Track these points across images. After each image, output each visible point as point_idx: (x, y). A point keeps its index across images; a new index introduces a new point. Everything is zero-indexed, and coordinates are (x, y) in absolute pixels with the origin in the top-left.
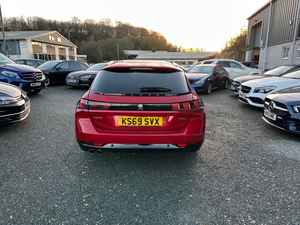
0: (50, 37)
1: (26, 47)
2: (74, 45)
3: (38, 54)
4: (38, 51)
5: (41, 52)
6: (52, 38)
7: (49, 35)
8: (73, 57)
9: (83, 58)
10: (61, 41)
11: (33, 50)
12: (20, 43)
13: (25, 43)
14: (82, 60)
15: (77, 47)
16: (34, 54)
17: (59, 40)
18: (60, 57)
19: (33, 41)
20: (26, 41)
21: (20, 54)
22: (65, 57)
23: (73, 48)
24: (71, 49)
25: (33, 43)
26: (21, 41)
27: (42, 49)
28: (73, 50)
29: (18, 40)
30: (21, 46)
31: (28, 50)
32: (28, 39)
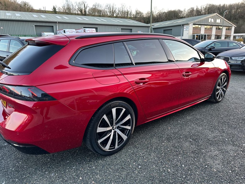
0: (210, 19)
1: (188, 29)
2: (233, 25)
3: (196, 34)
4: (197, 33)
5: (199, 33)
6: (211, 20)
7: (209, 18)
8: (229, 36)
9: (241, 36)
10: (219, 22)
11: (193, 32)
12: (184, 27)
13: (187, 27)
14: (240, 38)
15: (236, 26)
16: (193, 35)
17: (218, 21)
18: (216, 36)
19: (194, 24)
20: (188, 25)
21: (183, 36)
22: (220, 36)
23: (231, 27)
24: (229, 29)
25: (194, 26)
26: (185, 25)
27: (200, 30)
28: (231, 29)
29: (183, 25)
30: (184, 30)
31: (189, 32)
32: (191, 23)
